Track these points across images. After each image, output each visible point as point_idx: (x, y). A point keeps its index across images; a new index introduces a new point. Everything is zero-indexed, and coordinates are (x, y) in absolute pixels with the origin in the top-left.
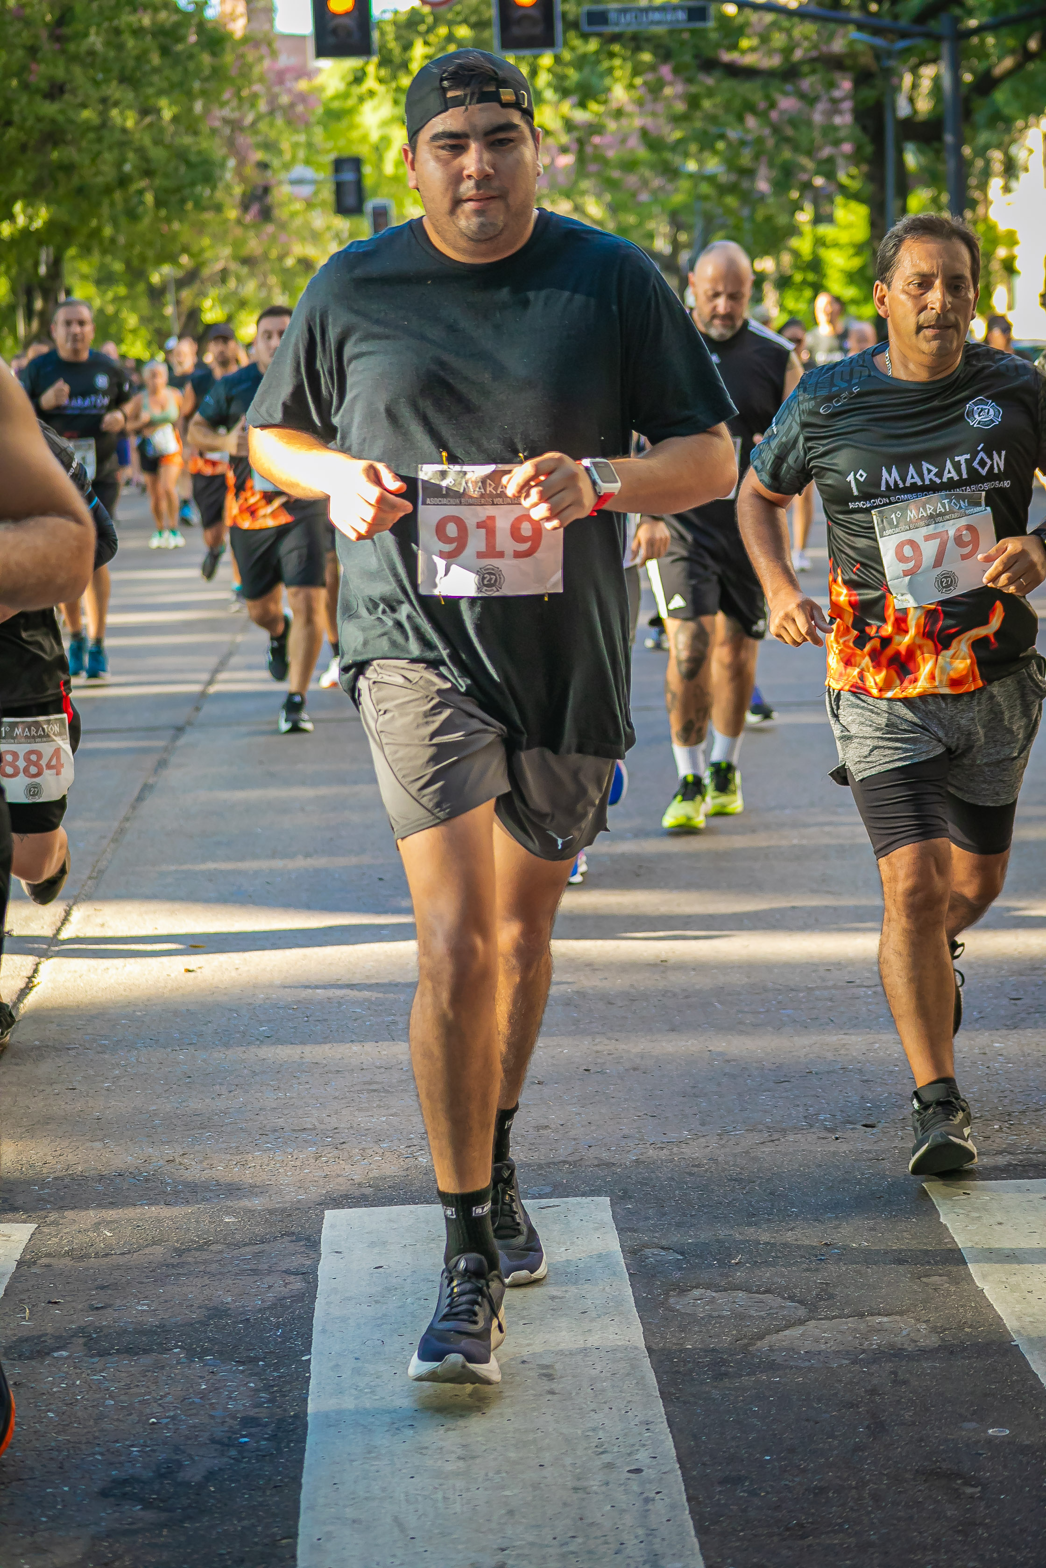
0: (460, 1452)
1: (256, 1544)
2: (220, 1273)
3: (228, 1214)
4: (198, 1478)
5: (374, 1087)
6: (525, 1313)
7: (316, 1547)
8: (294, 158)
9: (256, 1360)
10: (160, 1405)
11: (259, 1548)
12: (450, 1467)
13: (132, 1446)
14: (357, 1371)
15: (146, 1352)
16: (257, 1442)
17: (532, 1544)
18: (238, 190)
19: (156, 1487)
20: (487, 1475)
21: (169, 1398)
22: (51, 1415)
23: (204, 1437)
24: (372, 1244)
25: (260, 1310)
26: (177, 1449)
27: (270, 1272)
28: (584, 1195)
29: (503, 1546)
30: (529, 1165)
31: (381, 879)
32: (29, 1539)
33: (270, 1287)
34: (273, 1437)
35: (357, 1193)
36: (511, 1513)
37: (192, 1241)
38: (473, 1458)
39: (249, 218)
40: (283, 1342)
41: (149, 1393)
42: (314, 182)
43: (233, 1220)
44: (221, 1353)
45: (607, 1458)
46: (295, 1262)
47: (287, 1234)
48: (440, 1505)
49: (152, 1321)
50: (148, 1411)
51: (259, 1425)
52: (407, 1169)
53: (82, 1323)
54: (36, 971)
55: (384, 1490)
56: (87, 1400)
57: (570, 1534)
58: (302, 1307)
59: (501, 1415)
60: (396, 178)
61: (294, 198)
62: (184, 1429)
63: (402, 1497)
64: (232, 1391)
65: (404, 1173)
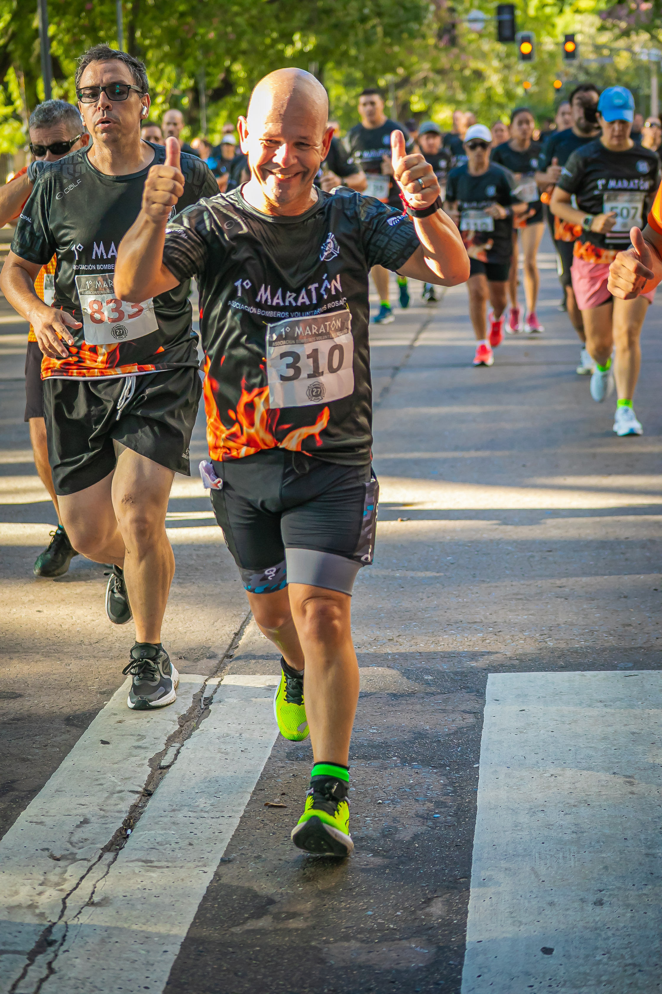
0: (574, 828)
1: (444, 881)
2: (422, 711)
3: (427, 674)
4: (408, 838)
5: (520, 596)
6: (615, 742)
7: (483, 884)
8: (471, 5)
9: (444, 766)
10: (384, 792)
11: (446, 883)
12: (566, 837)
13: (367, 817)
14: (508, 775)
15: (375, 758)
16: (445, 817)
17: (619, 888)
18: (435, 26)
19: (382, 842)
20: (591, 843)
21: (390, 788)
23: (412, 813)
24: (518, 696)
25: (447, 735)
26: (395, 820)
27: (453, 711)
28: (653, 669)
29: (601, 888)
30: (618, 649)
32: (302, 872)
33: (453, 721)
34: (456, 814)
35: (508, 663)
36: (606, 868)
37: (404, 690)
38: (582, 832)
39: (442, 44)
40: (461, 756)
41: (378, 784)
42: (484, 21)
43: (430, 678)
44: (422, 761)
46: (469, 706)
47: (465, 688)
48: (561, 861)
49: (380, 739)
50: (377, 795)
51: (447, 807)
52: (540, 649)
55: (525, 850)
57: (644, 883)
58: (473, 734)
59: (600, 806)
60: (536, 19)
61: (471, 31)
62: (399, 808)
63: (537, 855)
64: (429, 785)
65: (539, 652)
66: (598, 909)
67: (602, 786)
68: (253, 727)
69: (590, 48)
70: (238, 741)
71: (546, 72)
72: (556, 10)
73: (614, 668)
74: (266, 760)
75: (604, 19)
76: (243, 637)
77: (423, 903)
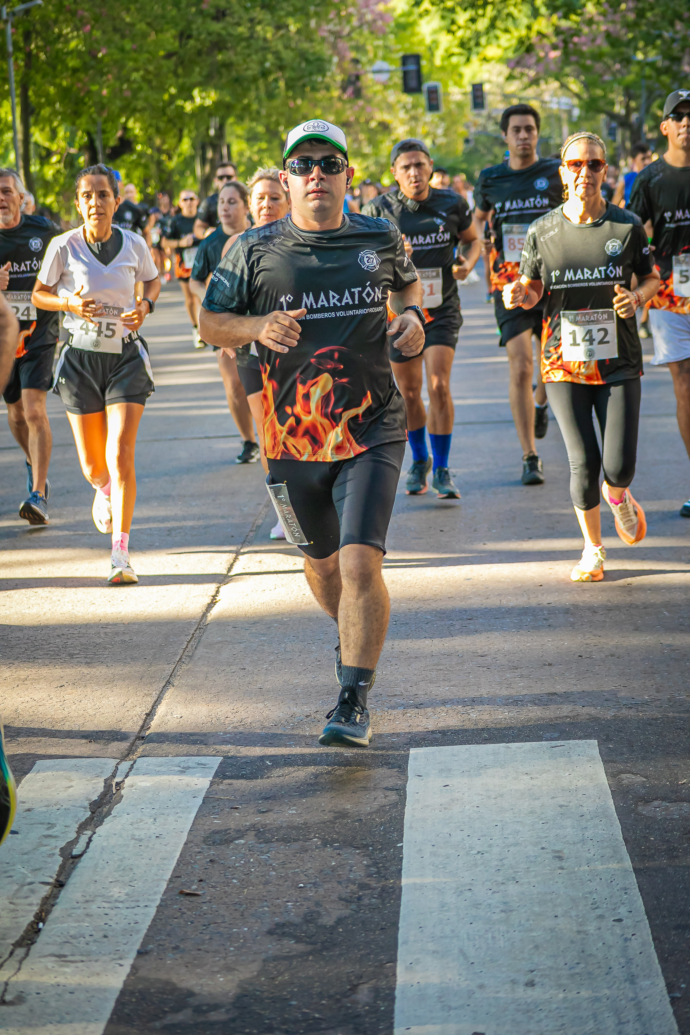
0: (502, 907)
1: (370, 966)
2: (343, 790)
4: (331, 923)
5: (441, 667)
6: (543, 816)
7: (410, 968)
8: (375, 55)
9: (366, 846)
10: (306, 875)
11: (372, 969)
12: (495, 917)
13: (288, 902)
14: (434, 854)
15: (295, 840)
16: (370, 899)
17: (551, 968)
18: (339, 78)
19: (305, 928)
20: (520, 922)
21: (310, 872)
22: (235, 881)
23: (334, 897)
24: (441, 771)
25: (369, 814)
26: (318, 904)
27: (375, 789)
28: (580, 738)
29: (532, 969)
30: (544, 719)
31: (442, 531)
32: (222, 962)
33: (375, 798)
34: (380, 896)
35: (431, 737)
36: (537, 947)
37: (323, 768)
38: (511, 911)
39: (345, 97)
40: (385, 835)
41: (298, 868)
42: (388, 71)
43: (350, 754)
44: (344, 842)
45: (599, 912)
46: (390, 783)
47: (386, 764)
48: (490, 941)
49: (299, 820)
50: (297, 879)
51: (370, 889)
52: (464, 722)
53: (254, 822)
54: (217, 592)
55: (453, 931)
56: (258, 871)
57: (576, 961)
58: (396, 812)
59: (529, 883)
60: (442, 68)
61: (377, 83)
62: (321, 891)
63: (465, 936)
64: (352, 867)
65: (462, 724)
66: (530, 991)
67: (531, 862)
68: (167, 811)
69: (499, 98)
70: (153, 826)
71: (454, 123)
72: (463, 59)
73: (540, 738)
74: (182, 846)
75: (513, 69)
76: (155, 717)
77: (350, 989)
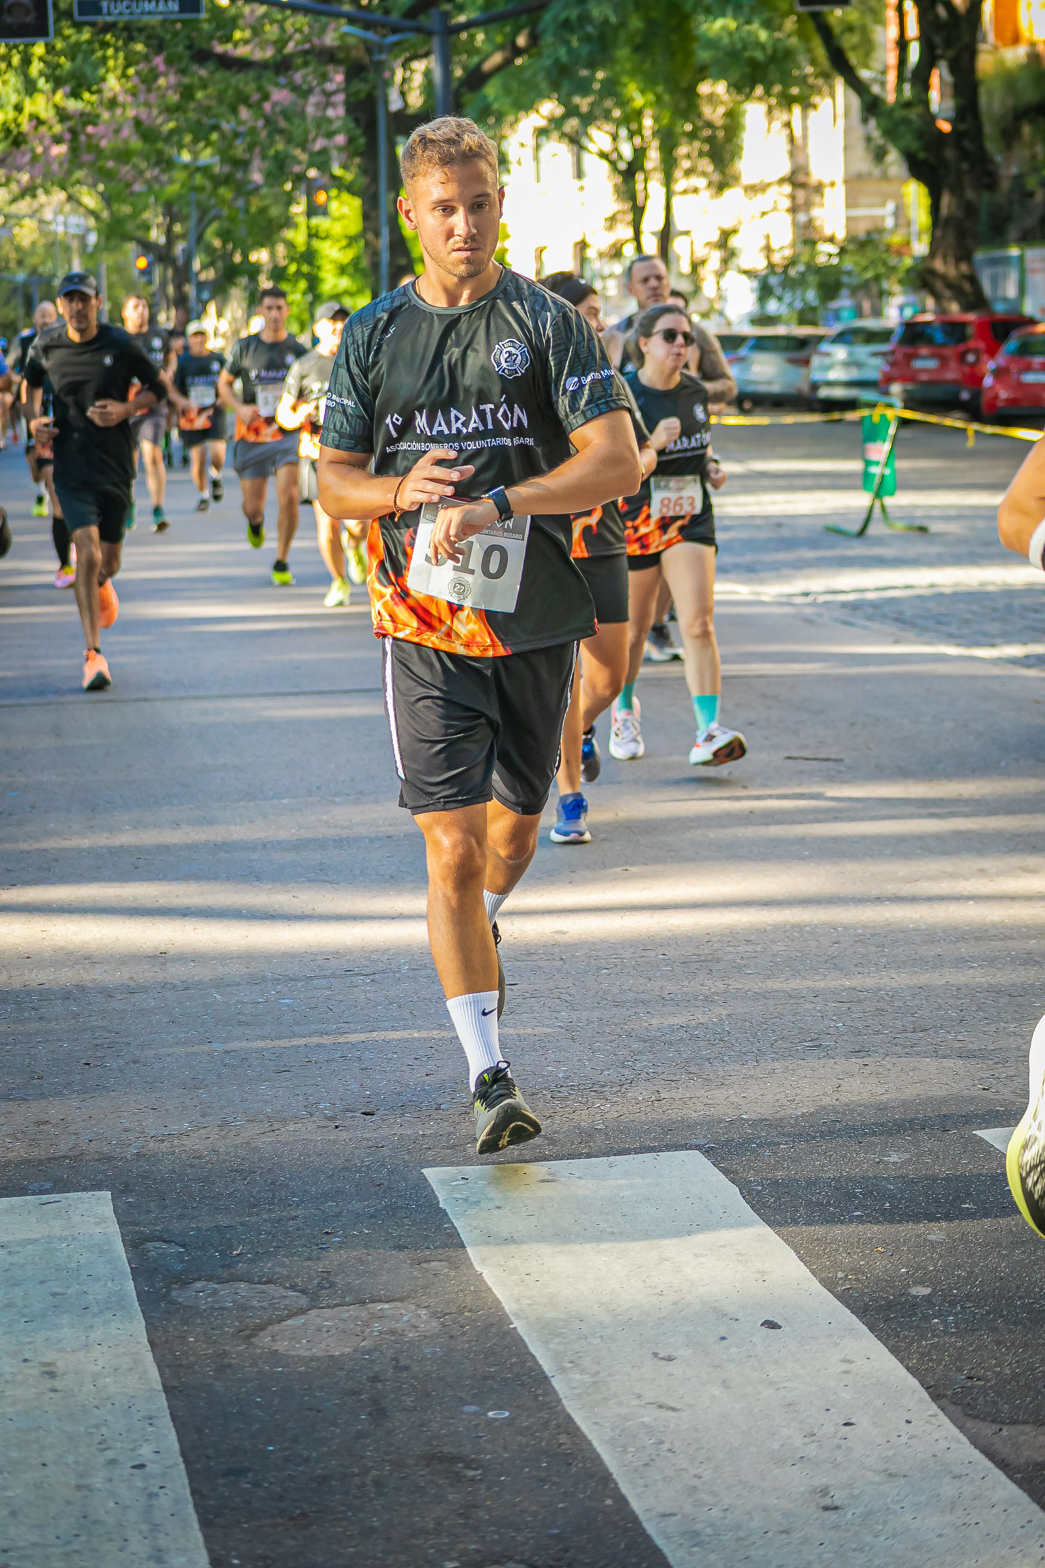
6: (26, 1311)
17: (35, 1545)
28: (85, 1189)
29: (5, 1548)
30: (29, 1161)
36: (13, 1513)
45: (110, 1454)
57: (76, 1532)
67: (7, 1382)
73: (22, 1191)
